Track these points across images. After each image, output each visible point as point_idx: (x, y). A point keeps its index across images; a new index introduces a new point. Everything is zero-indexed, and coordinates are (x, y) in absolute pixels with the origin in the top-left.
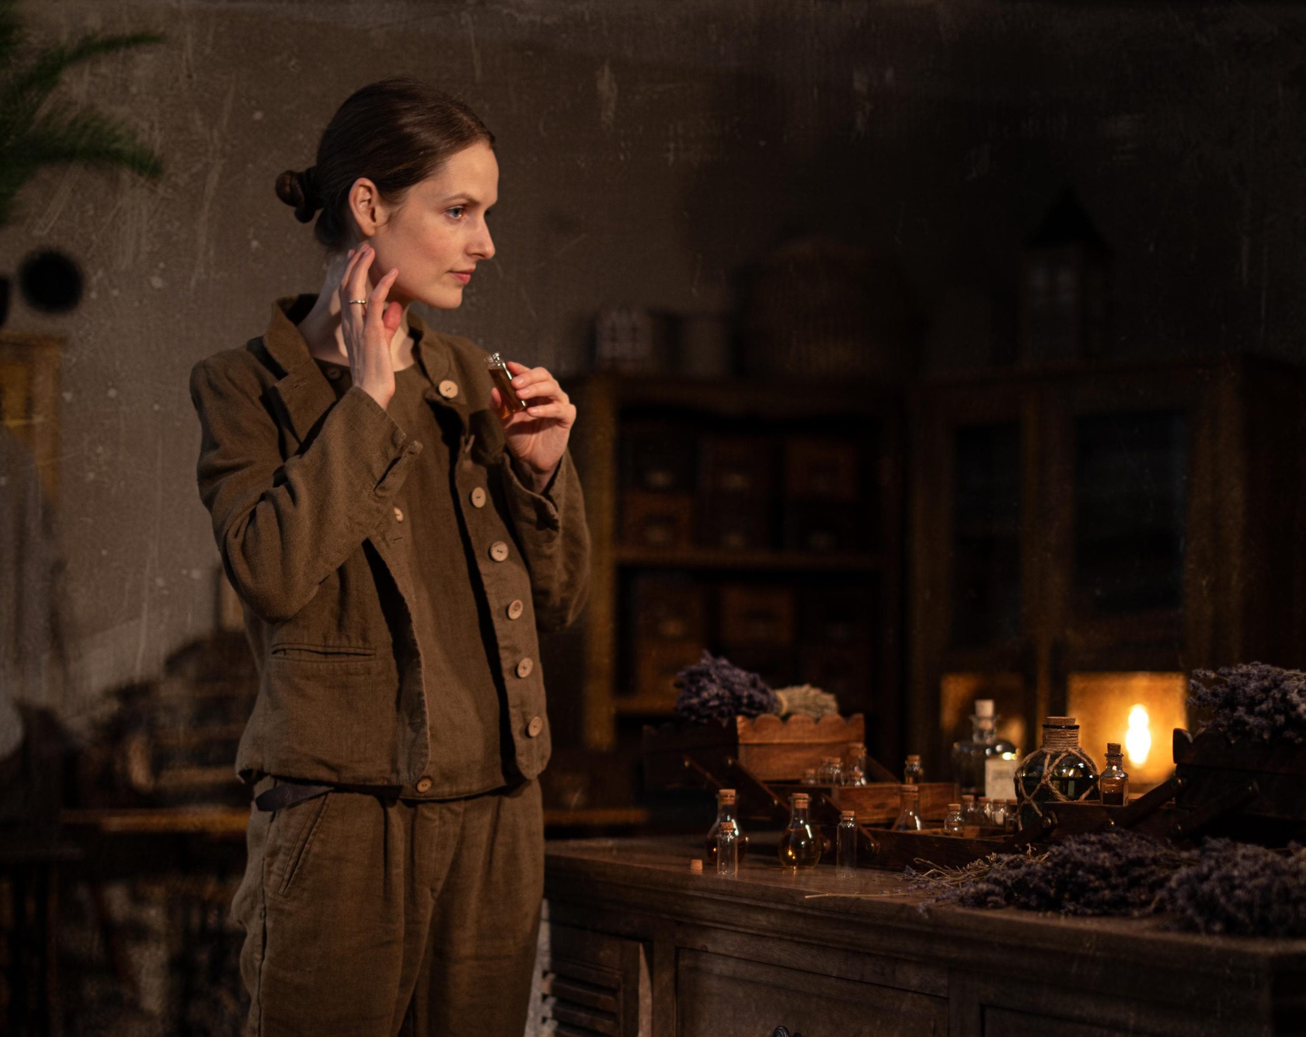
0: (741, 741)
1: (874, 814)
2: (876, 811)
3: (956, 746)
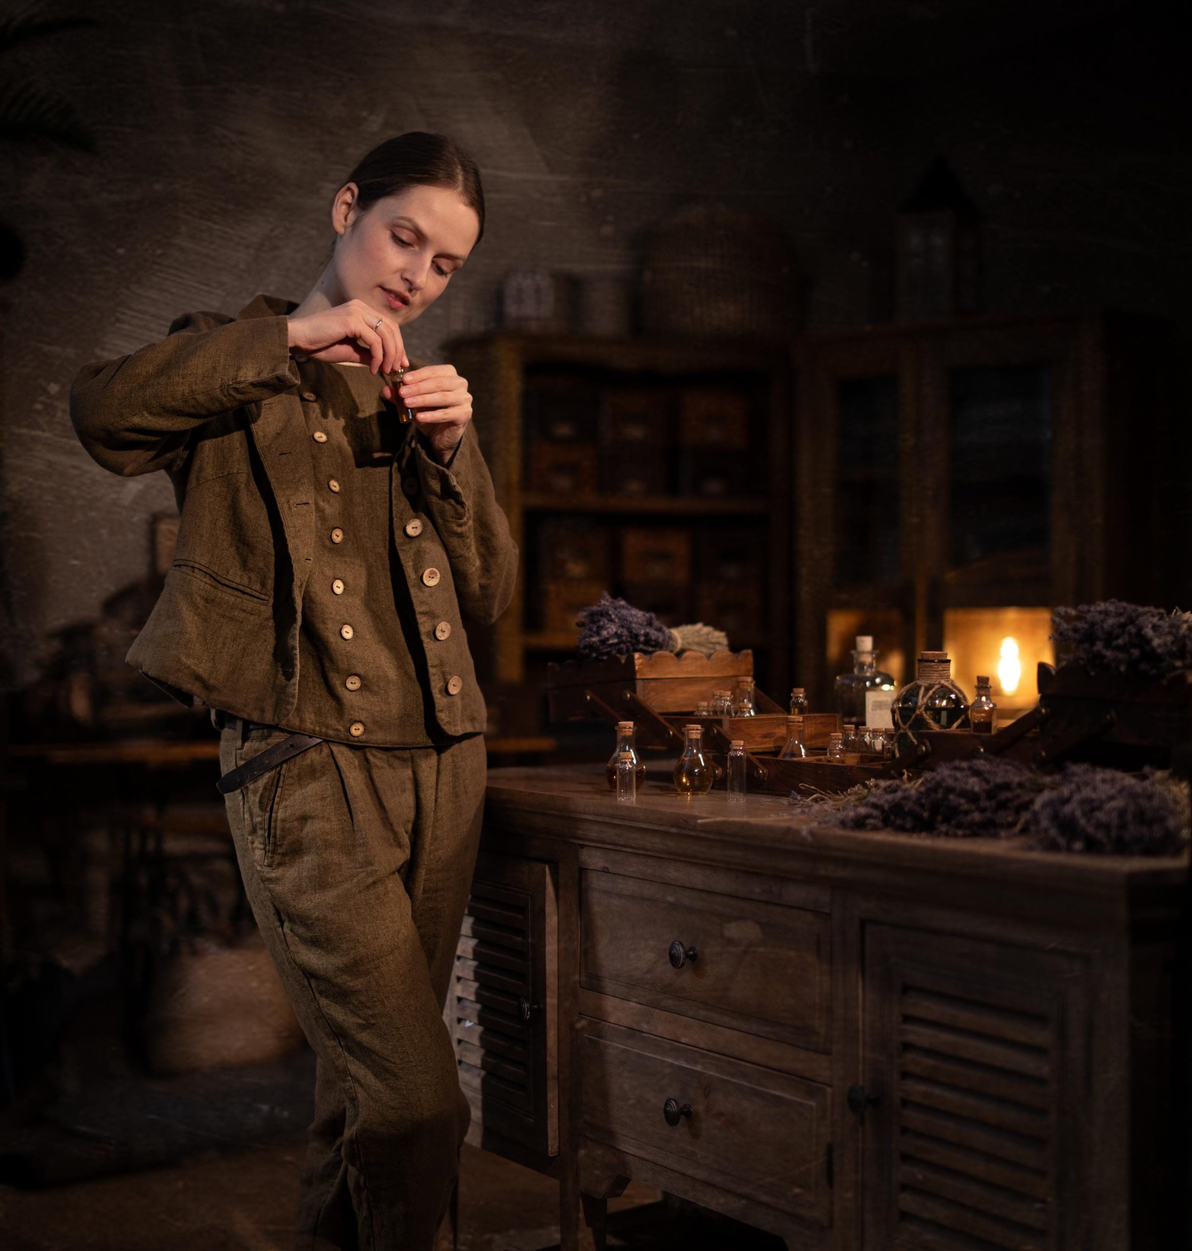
0: (638, 676)
1: (762, 743)
2: (765, 740)
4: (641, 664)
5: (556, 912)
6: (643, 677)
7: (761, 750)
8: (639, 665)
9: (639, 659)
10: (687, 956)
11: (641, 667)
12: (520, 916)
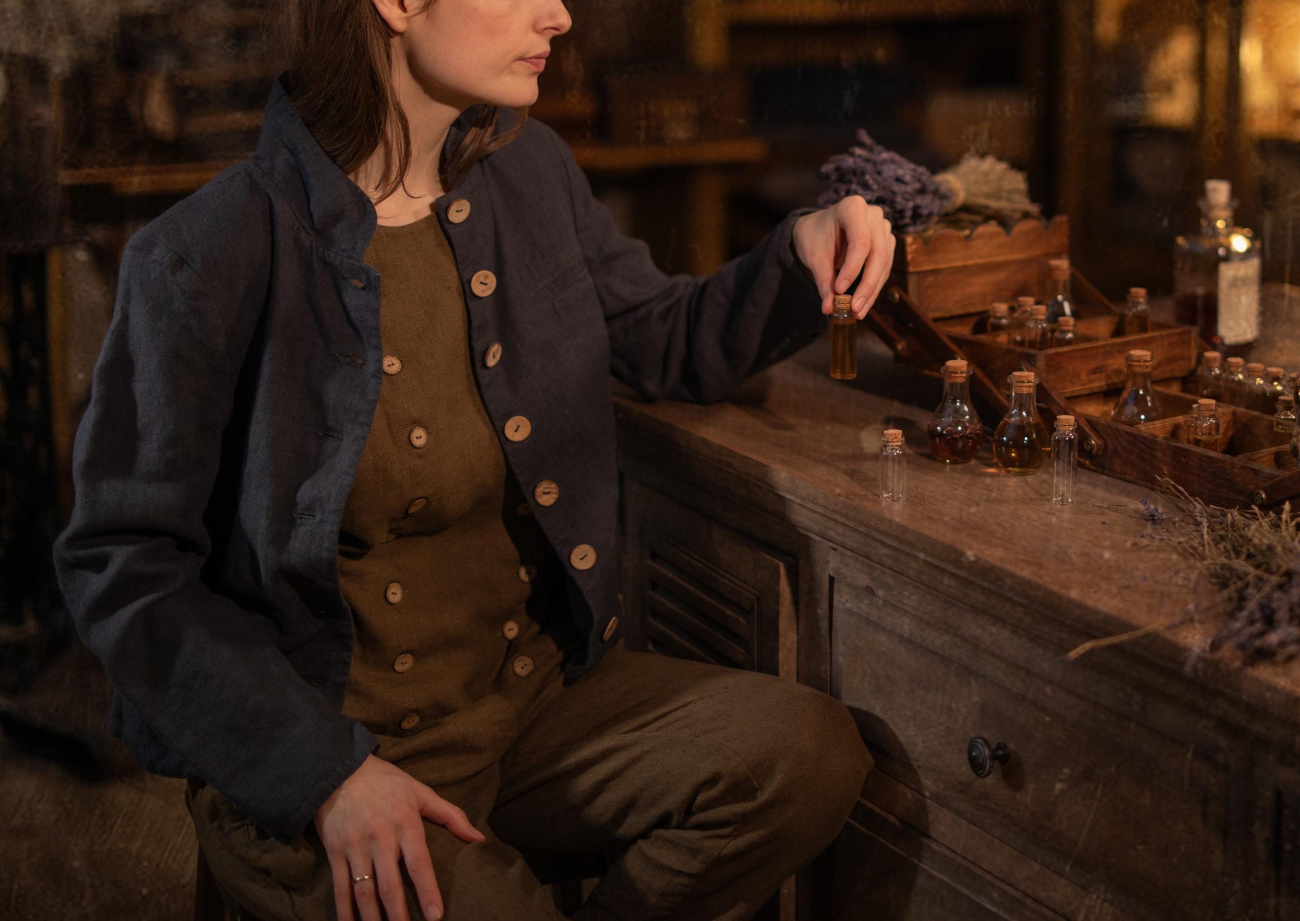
0: (911, 269)
1: (1091, 381)
2: (1093, 377)
3: (1181, 240)
4: (916, 251)
5: (795, 627)
6: (919, 269)
7: (1089, 391)
8: (912, 253)
9: (912, 244)
10: (994, 757)
11: (915, 255)
12: (741, 620)
